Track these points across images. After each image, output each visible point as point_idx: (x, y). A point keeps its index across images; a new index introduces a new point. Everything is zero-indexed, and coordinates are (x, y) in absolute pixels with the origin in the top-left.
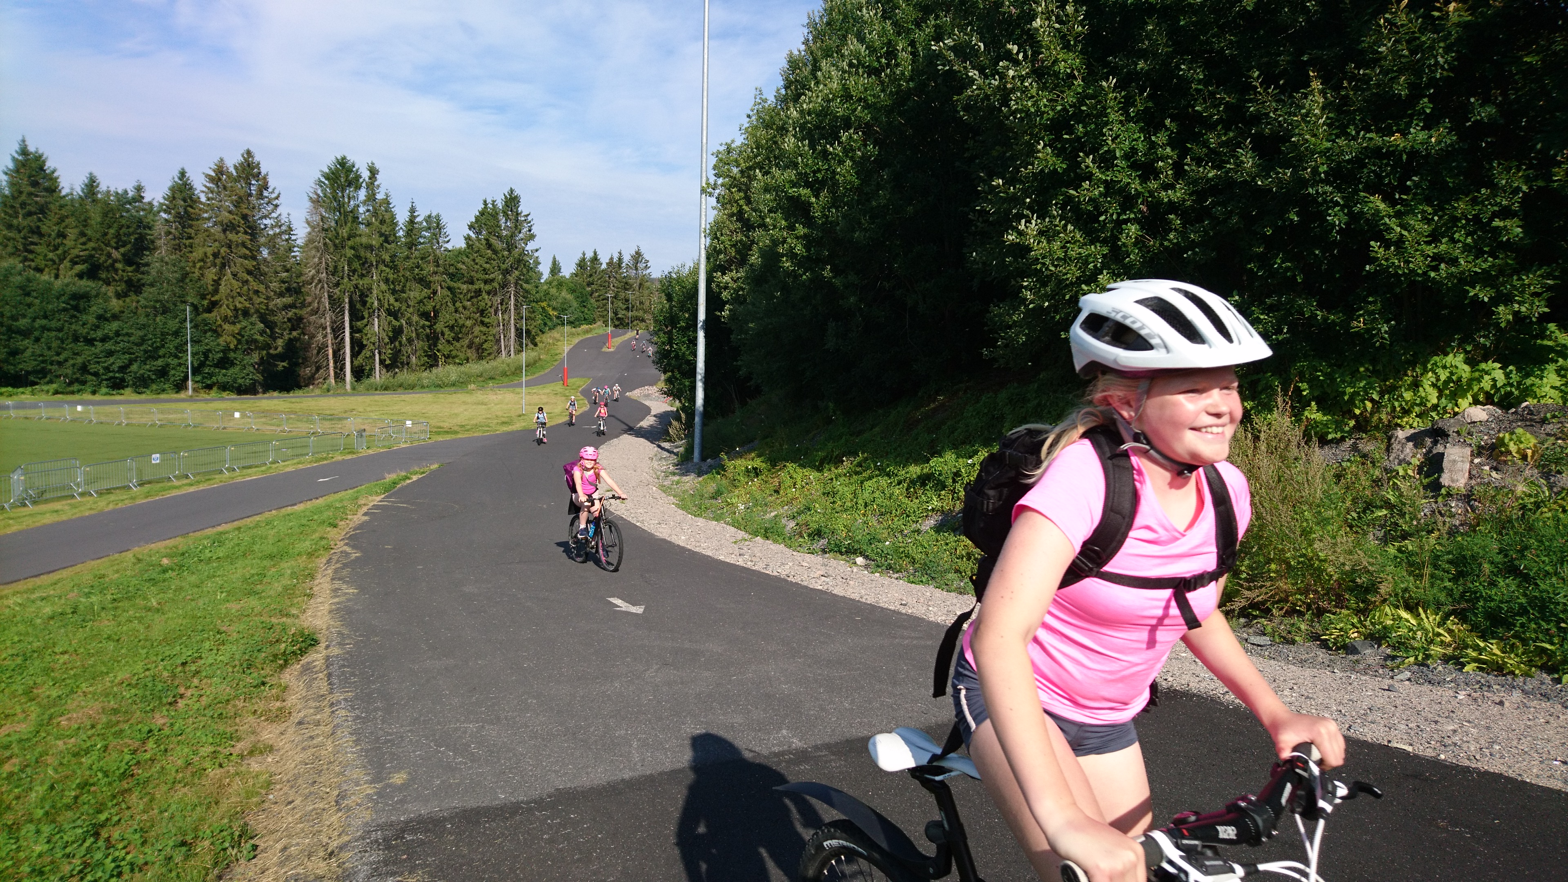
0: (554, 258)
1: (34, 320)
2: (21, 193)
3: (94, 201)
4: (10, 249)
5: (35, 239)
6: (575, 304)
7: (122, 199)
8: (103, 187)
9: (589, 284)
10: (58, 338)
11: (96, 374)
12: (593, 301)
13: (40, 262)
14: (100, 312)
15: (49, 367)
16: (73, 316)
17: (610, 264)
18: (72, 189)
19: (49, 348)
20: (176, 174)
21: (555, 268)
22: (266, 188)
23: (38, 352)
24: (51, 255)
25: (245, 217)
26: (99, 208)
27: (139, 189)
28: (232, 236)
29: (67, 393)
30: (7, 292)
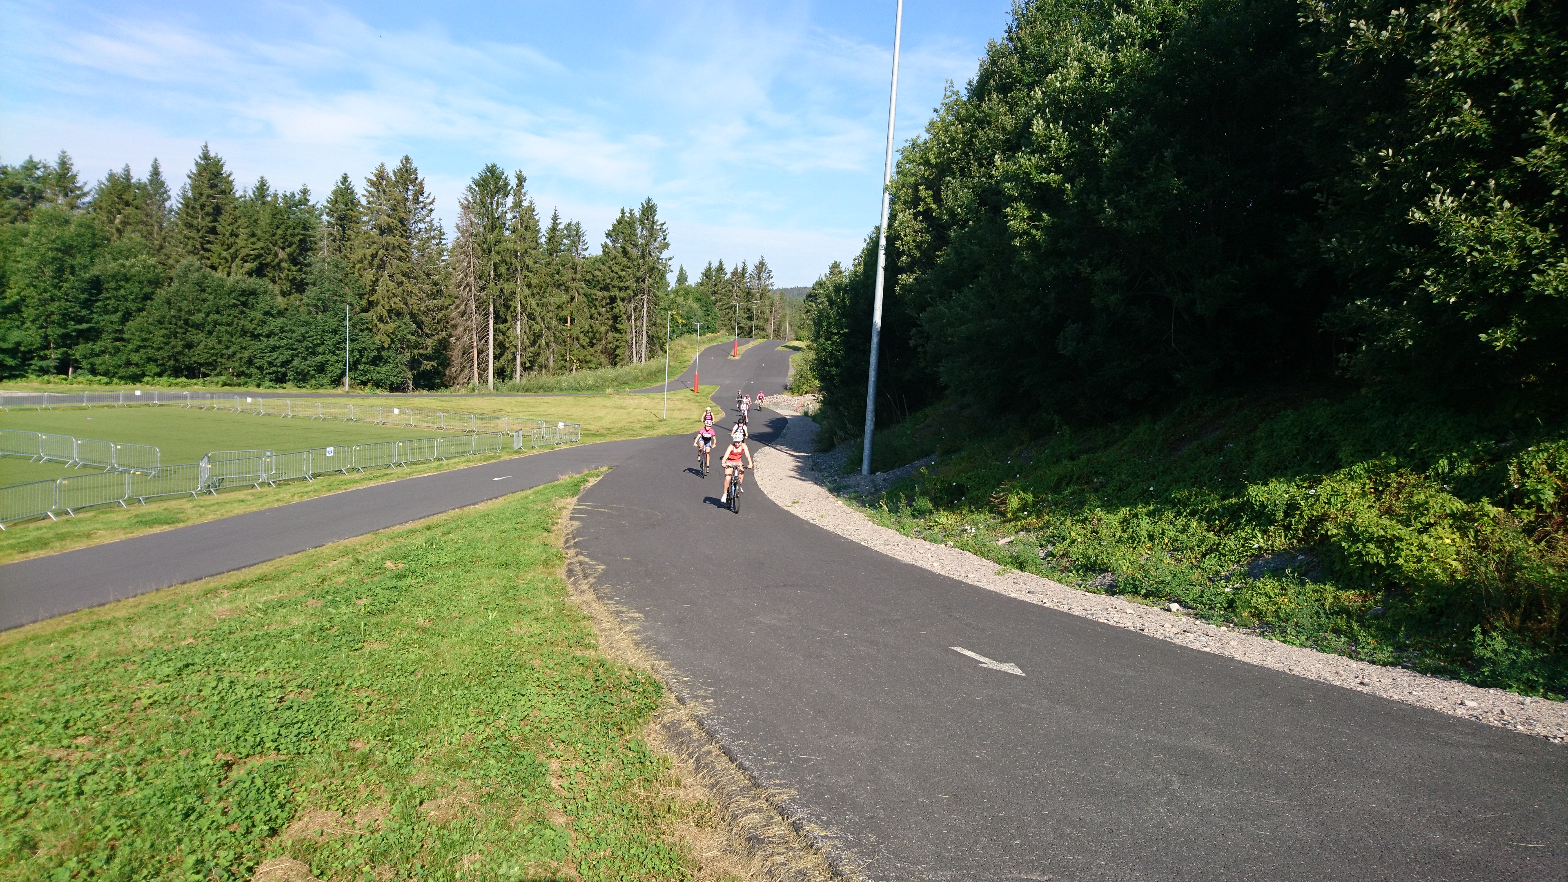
0: (681, 268)
1: (207, 315)
2: (201, 194)
3: (263, 203)
4: (189, 247)
5: (211, 237)
6: (700, 313)
7: (289, 200)
8: (271, 191)
9: (714, 293)
10: (227, 332)
11: (260, 368)
12: (716, 310)
13: (215, 260)
14: (267, 309)
15: (220, 360)
16: (242, 312)
17: (735, 273)
18: (245, 191)
19: (220, 342)
20: (339, 179)
21: (682, 278)
22: (422, 194)
23: (210, 345)
24: (224, 254)
25: (402, 221)
26: (268, 210)
27: (305, 192)
28: (389, 239)
29: (235, 385)
30: (186, 288)
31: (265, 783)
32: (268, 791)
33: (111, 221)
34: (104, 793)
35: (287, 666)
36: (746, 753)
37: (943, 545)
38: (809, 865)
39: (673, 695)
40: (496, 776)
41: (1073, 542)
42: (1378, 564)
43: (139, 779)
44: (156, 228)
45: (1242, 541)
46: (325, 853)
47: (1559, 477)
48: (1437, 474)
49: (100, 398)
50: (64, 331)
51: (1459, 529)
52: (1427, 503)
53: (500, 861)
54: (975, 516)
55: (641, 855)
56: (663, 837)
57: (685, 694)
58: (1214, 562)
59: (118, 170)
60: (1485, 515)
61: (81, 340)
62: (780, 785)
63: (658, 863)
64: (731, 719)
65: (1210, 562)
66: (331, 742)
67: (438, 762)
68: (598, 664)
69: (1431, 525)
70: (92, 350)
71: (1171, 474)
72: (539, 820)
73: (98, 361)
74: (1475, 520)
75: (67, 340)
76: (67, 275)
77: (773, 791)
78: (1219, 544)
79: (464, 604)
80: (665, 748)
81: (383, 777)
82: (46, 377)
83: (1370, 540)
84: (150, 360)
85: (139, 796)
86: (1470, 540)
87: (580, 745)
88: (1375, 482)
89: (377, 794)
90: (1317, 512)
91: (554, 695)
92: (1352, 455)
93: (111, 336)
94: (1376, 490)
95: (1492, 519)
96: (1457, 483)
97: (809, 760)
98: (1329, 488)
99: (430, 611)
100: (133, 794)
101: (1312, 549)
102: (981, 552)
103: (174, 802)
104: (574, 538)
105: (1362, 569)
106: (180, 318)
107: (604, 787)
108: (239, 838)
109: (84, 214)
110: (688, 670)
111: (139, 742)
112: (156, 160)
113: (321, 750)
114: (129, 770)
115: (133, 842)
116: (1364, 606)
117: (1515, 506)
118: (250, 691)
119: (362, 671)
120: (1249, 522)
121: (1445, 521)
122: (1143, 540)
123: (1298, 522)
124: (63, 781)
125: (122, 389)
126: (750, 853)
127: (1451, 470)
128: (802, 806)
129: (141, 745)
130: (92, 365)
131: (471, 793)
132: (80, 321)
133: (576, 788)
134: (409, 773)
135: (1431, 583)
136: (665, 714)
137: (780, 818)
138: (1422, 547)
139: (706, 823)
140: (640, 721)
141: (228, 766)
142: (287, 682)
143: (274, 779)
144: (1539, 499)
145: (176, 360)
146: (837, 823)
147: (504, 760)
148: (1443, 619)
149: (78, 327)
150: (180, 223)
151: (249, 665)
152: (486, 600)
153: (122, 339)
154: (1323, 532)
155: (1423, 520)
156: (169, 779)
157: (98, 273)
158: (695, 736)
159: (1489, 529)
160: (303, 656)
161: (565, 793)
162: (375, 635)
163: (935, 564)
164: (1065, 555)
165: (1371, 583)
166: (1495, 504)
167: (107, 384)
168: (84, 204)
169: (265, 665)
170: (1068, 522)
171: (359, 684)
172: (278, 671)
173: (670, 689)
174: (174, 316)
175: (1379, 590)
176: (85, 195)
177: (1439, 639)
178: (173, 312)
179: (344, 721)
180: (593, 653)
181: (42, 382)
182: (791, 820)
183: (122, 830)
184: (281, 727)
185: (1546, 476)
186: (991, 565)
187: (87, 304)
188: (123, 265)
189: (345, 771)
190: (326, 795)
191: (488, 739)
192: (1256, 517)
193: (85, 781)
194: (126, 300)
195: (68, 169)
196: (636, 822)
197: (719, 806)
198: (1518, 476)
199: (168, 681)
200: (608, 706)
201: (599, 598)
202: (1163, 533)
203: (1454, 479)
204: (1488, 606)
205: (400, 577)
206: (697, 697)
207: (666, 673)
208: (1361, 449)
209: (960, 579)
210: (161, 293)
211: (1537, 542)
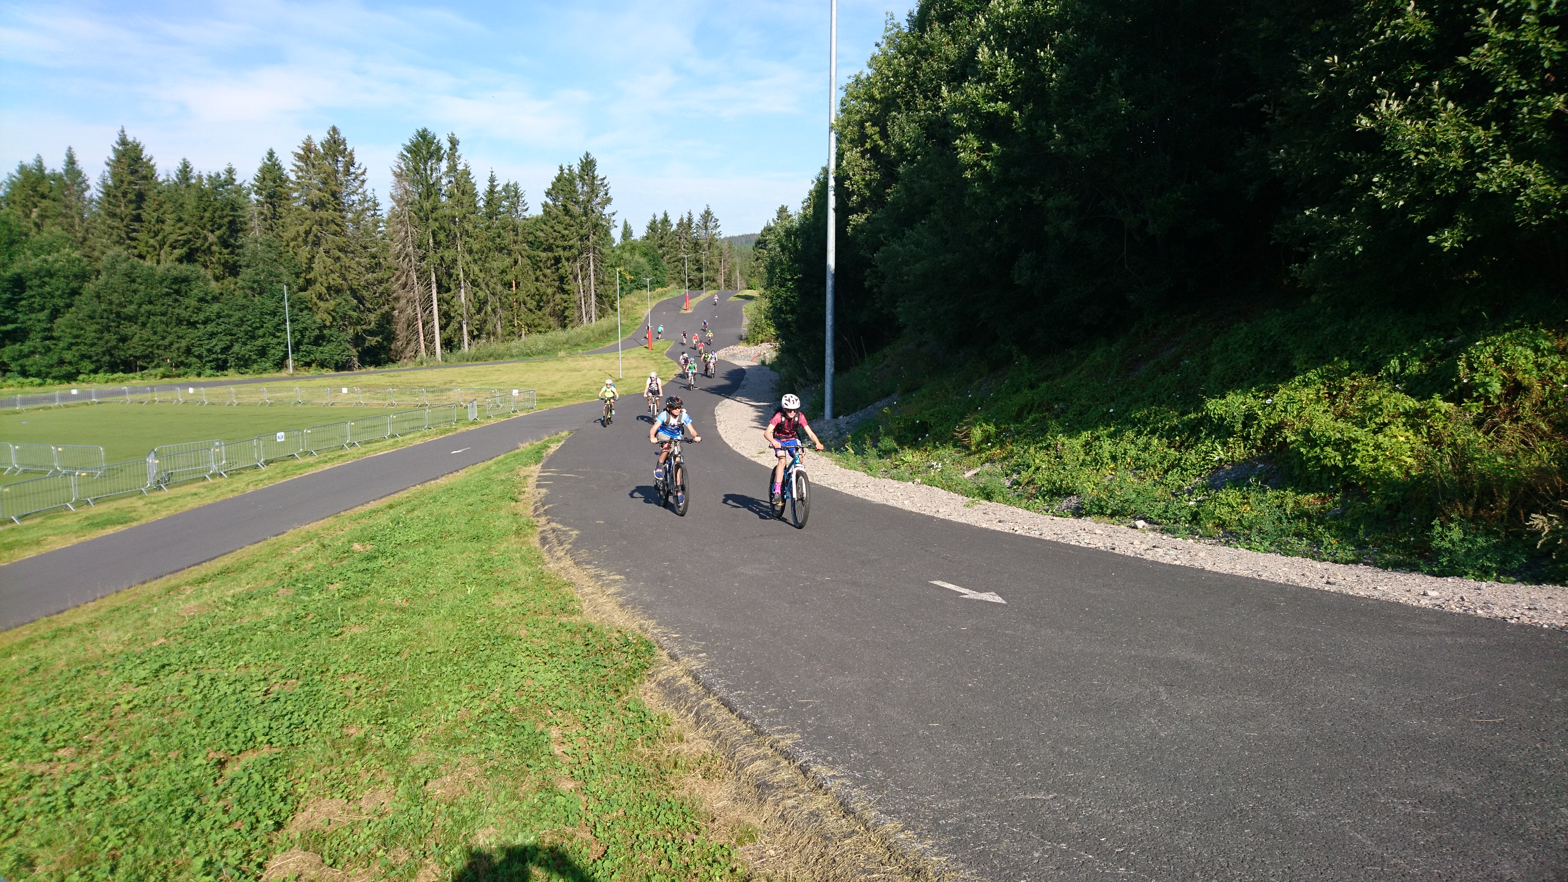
0: (626, 222)
1: (140, 306)
2: (122, 182)
3: (188, 186)
4: (115, 238)
5: (136, 226)
6: (648, 268)
7: (215, 181)
8: (195, 172)
9: (661, 247)
10: (162, 322)
11: (200, 357)
12: (662, 264)
13: (142, 248)
14: (201, 294)
15: (156, 351)
16: (176, 300)
17: (680, 224)
18: (168, 175)
19: (155, 333)
20: (265, 155)
21: (627, 232)
22: (353, 164)
23: (145, 337)
24: (152, 242)
25: (334, 194)
26: (193, 193)
27: (230, 171)
28: (322, 214)
29: (174, 376)
30: (115, 280)
31: (263, 778)
32: (267, 786)
33: (27, 216)
34: (96, 803)
35: (267, 658)
36: (746, 703)
37: (911, 483)
38: (820, 806)
39: (665, 653)
40: (499, 748)
41: (1038, 469)
42: (1335, 466)
43: (131, 786)
44: (77, 221)
45: (1203, 455)
46: (335, 842)
47: (1505, 369)
48: (1389, 375)
49: (34, 400)
51: (1412, 426)
52: (1381, 403)
53: (514, 832)
54: (941, 452)
55: (654, 812)
56: (673, 792)
57: (676, 650)
58: (1176, 477)
59: (29, 161)
60: (1437, 411)
62: (782, 730)
63: (671, 818)
64: (725, 670)
65: (1173, 477)
66: (324, 730)
67: (437, 740)
68: (586, 629)
69: (1385, 425)
70: (21, 351)
71: (1129, 394)
72: (547, 788)
73: (28, 362)
74: (1427, 417)
77: (777, 737)
78: (1181, 459)
79: (440, 580)
80: (663, 705)
81: (383, 760)
83: (1327, 444)
84: (83, 357)
85: (134, 802)
86: (1423, 437)
87: (578, 710)
88: (1329, 387)
89: (379, 777)
90: (1275, 420)
91: (545, 664)
92: (1306, 363)
93: (40, 335)
94: (1330, 394)
95: (1444, 415)
96: (1408, 381)
97: (806, 705)
98: (1285, 396)
99: (406, 591)
100: (126, 801)
101: (1271, 457)
102: (949, 487)
103: (171, 806)
104: (543, 505)
105: (1320, 472)
106: (111, 311)
107: (608, 749)
108: (245, 835)
110: (676, 627)
111: (125, 748)
112: (70, 149)
113: (315, 739)
114: (119, 778)
115: (135, 850)
116: (1324, 508)
117: (1465, 400)
118: (233, 686)
119: (346, 656)
120: (1208, 435)
121: (1399, 420)
122: (1106, 461)
123: (1256, 432)
124: (50, 795)
125: (57, 389)
126: (760, 799)
127: (1403, 370)
128: (807, 749)
129: (126, 751)
130: (22, 366)
131: (476, 768)
133: (580, 753)
134: (409, 754)
135: (1389, 482)
136: (660, 672)
137: (787, 762)
138: (1378, 446)
139: (713, 774)
140: (636, 681)
141: (221, 764)
142: (270, 674)
143: (272, 772)
144: (1487, 391)
145: (111, 355)
146: (843, 762)
147: (504, 732)
148: (1401, 515)
151: (227, 660)
152: (462, 574)
153: (52, 338)
154: (1281, 439)
155: (1377, 420)
156: (161, 784)
157: (18, 271)
158: (692, 691)
159: (1441, 425)
160: (282, 648)
161: (570, 759)
162: (353, 619)
163: (906, 502)
164: (1031, 482)
165: (1329, 485)
166: (1446, 400)
167: (40, 385)
169: (245, 659)
170: (1032, 450)
171: (345, 670)
172: (259, 663)
173: (661, 647)
174: (105, 310)
175: (1337, 491)
177: (1397, 534)
178: (104, 307)
179: (335, 708)
180: (579, 619)
182: (797, 764)
183: (122, 839)
184: (271, 720)
185: (1493, 369)
186: (960, 498)
187: (11, 304)
188: (46, 261)
189: (344, 758)
190: (328, 784)
191: (484, 712)
192: (1215, 430)
193: (74, 794)
194: (53, 297)
196: (644, 780)
197: (724, 757)
198: (1467, 371)
199: (145, 684)
200: (601, 669)
201: (577, 564)
202: (1125, 453)
203: (1406, 378)
204: (1444, 498)
205: (370, 558)
206: (689, 653)
207: (655, 631)
208: (1314, 356)
209: (931, 514)
210: (90, 288)
211: (1486, 433)
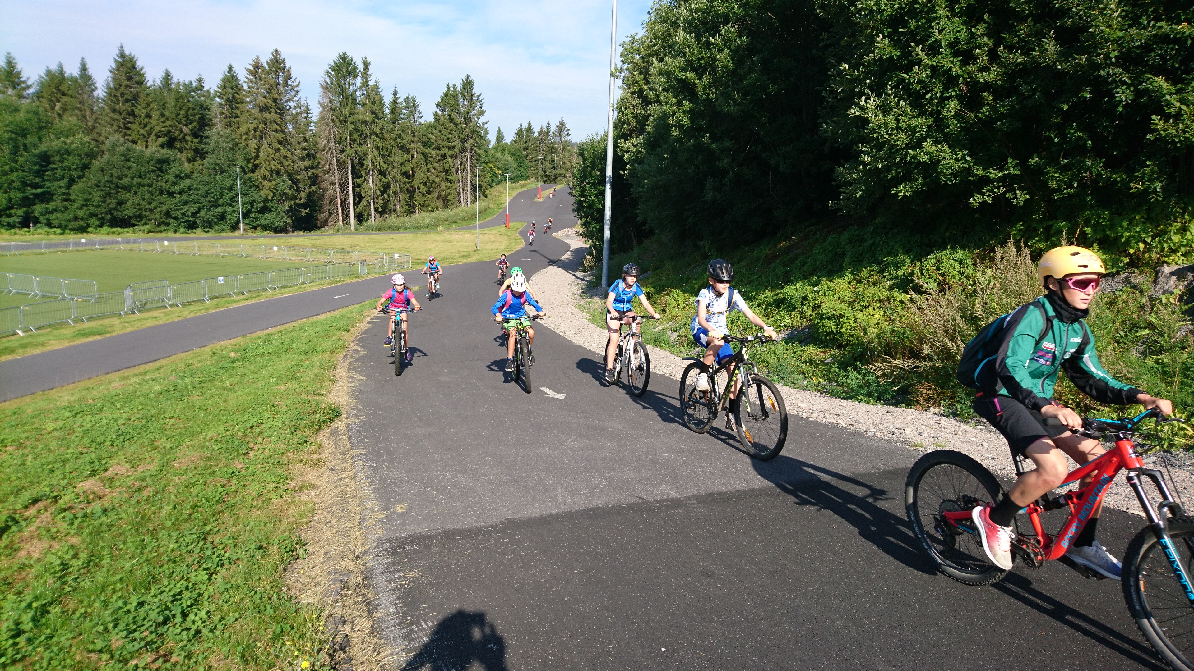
0: (499, 129)
1: (133, 179)
2: (121, 85)
3: (169, 90)
4: (115, 127)
5: (131, 119)
6: (514, 165)
7: (188, 87)
8: (175, 80)
9: (525, 149)
10: (149, 192)
11: (176, 218)
12: (527, 162)
13: (135, 136)
14: (178, 172)
15: (144, 213)
16: (159, 176)
17: (541, 132)
18: (154, 81)
19: (144, 199)
20: (226, 69)
21: (500, 137)
22: (290, 79)
23: (137, 202)
24: (142, 131)
25: (275, 100)
26: (172, 95)
27: (200, 80)
28: (266, 115)
29: (157, 232)
30: (115, 159)
33: (53, 108)
44: (88, 113)
49: (55, 245)
50: (22, 195)
59: (54, 67)
61: (37, 201)
70: (47, 208)
73: (54, 216)
75: (28, 202)
76: (21, 151)
82: (13, 231)
84: (92, 215)
93: (60, 198)
106: (111, 182)
109: (30, 103)
112: (83, 59)
125: (71, 237)
130: (48, 220)
132: (36, 186)
145: (112, 214)
149: (34, 191)
150: (106, 107)
153: (69, 200)
157: (45, 149)
167: (62, 234)
168: (29, 94)
174: (107, 181)
176: (29, 87)
178: (106, 178)
181: (10, 235)
187: (40, 173)
188: (65, 143)
194: (70, 169)
195: (14, 67)
210: (96, 164)
